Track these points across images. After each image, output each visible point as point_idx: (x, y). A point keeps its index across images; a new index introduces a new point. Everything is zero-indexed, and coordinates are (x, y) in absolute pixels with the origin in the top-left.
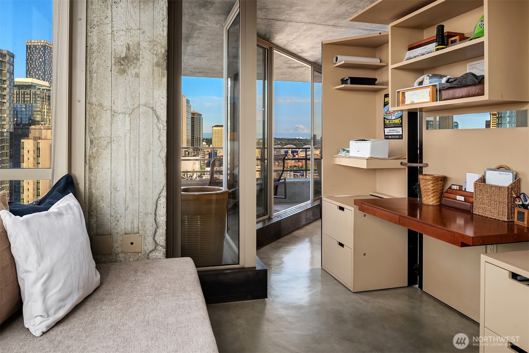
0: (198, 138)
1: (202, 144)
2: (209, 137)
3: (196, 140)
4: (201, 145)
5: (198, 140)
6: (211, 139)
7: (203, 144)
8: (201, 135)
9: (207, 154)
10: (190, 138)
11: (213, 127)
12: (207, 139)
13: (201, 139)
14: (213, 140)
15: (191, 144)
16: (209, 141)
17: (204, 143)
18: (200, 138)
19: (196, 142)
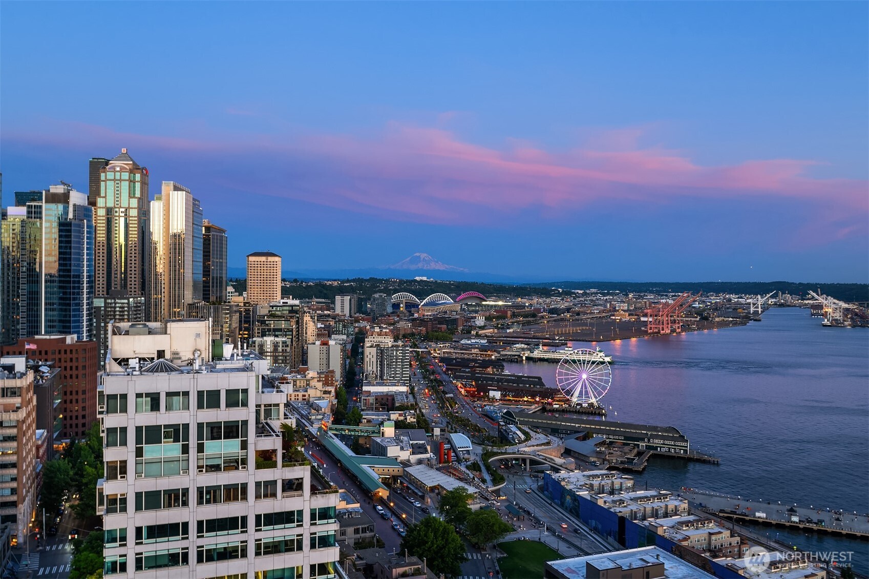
0: (217, 279)
1: (226, 290)
2: (240, 276)
3: (213, 283)
4: (224, 292)
5: (217, 283)
6: (246, 279)
7: (228, 291)
8: (224, 272)
9: (236, 312)
10: (201, 278)
11: (250, 257)
12: (236, 281)
13: (224, 279)
14: (249, 283)
15: (204, 291)
16: (241, 286)
17: (230, 289)
18: (221, 278)
19: (213, 287)
